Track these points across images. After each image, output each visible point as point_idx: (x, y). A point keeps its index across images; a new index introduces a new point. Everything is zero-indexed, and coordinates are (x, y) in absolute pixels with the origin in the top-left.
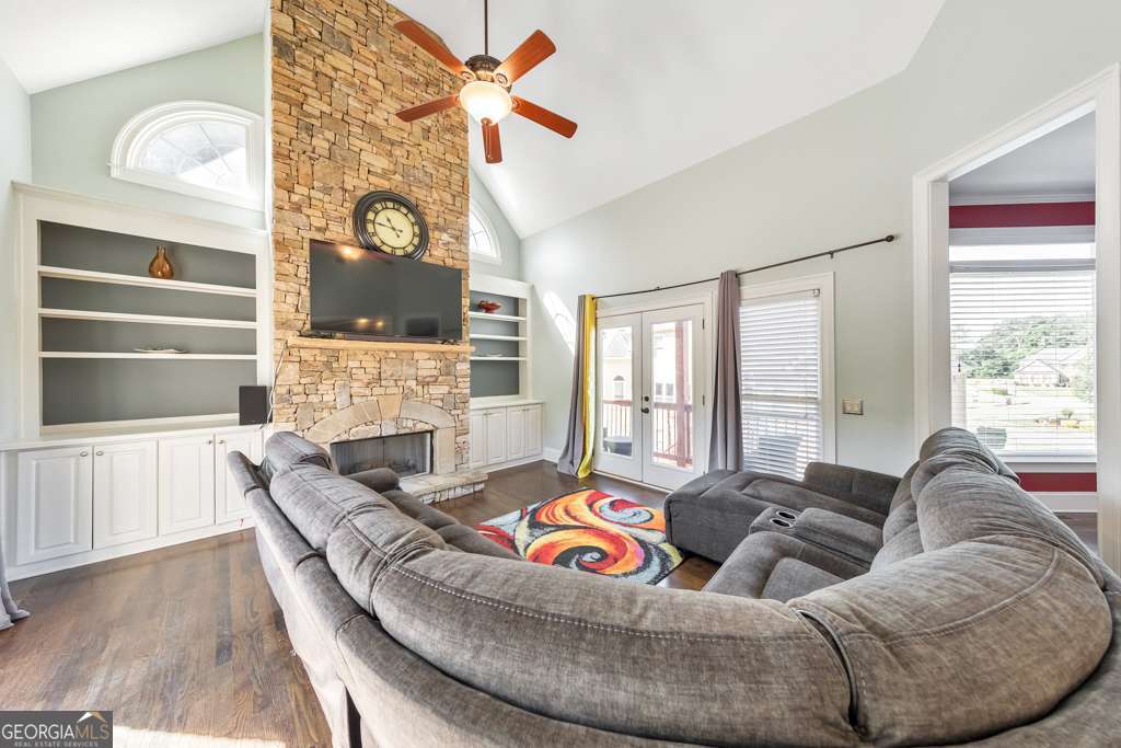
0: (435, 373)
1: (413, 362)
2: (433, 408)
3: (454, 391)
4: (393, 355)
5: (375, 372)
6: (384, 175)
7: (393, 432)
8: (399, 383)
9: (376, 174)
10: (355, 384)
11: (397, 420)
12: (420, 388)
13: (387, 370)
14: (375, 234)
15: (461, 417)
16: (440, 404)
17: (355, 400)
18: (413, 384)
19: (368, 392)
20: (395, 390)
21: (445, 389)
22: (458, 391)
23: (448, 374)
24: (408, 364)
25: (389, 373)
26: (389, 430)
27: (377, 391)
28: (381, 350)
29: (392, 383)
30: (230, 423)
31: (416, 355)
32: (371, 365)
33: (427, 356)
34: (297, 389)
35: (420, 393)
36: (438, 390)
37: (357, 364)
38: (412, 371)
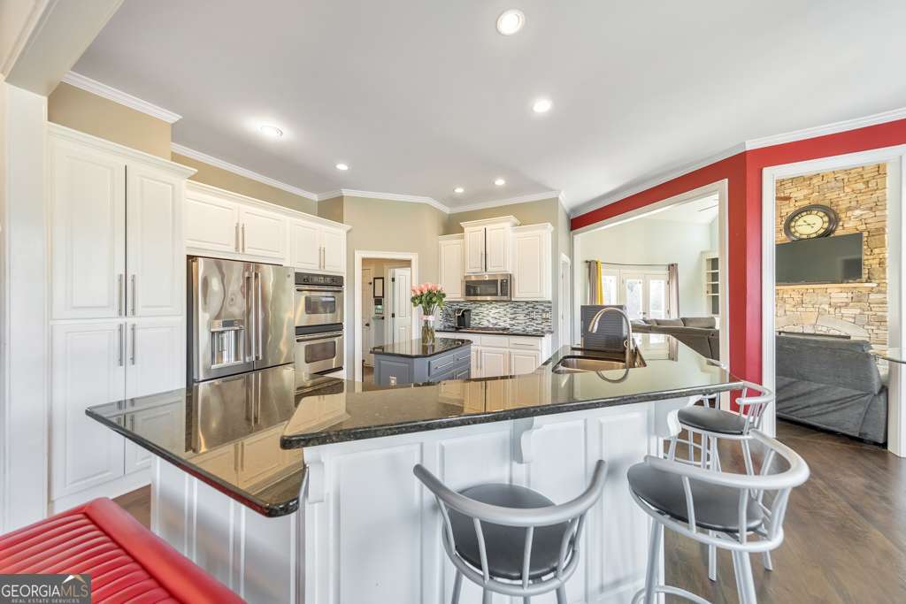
0: (846, 300)
1: (827, 295)
2: (845, 322)
3: (867, 313)
4: (810, 291)
5: (800, 300)
6: (806, 197)
7: (812, 332)
8: (816, 306)
9: (800, 200)
10: (788, 306)
11: (814, 325)
12: (832, 309)
13: (807, 298)
14: (796, 231)
16: (852, 320)
17: (788, 313)
18: (827, 307)
19: (794, 310)
20: (812, 310)
21: (857, 311)
22: (873, 313)
23: (859, 301)
24: (822, 296)
25: (808, 300)
26: (809, 331)
27: (800, 309)
28: (803, 289)
29: (810, 306)
31: (829, 291)
32: (797, 297)
33: (839, 290)
35: (832, 312)
36: (851, 312)
37: (787, 296)
38: (826, 299)
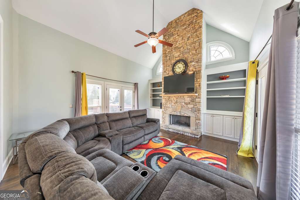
0: (189, 101)
1: (184, 99)
2: (189, 111)
3: (195, 107)
4: (179, 97)
5: (176, 101)
6: (178, 56)
7: (179, 115)
8: (181, 103)
10: (173, 103)
11: (180, 112)
12: (185, 105)
13: (178, 100)
14: (175, 71)
15: (198, 115)
16: (191, 110)
18: (183, 104)
19: (174, 105)
20: (180, 105)
21: (192, 106)
22: (197, 107)
23: (193, 102)
24: (183, 99)
25: (179, 101)
26: (179, 114)
27: (176, 105)
28: (177, 96)
29: (179, 103)
30: (159, 108)
31: (185, 97)
32: (175, 99)
33: (187, 97)
34: (165, 104)
35: (185, 106)
36: (191, 106)
37: (173, 99)
38: (184, 101)
